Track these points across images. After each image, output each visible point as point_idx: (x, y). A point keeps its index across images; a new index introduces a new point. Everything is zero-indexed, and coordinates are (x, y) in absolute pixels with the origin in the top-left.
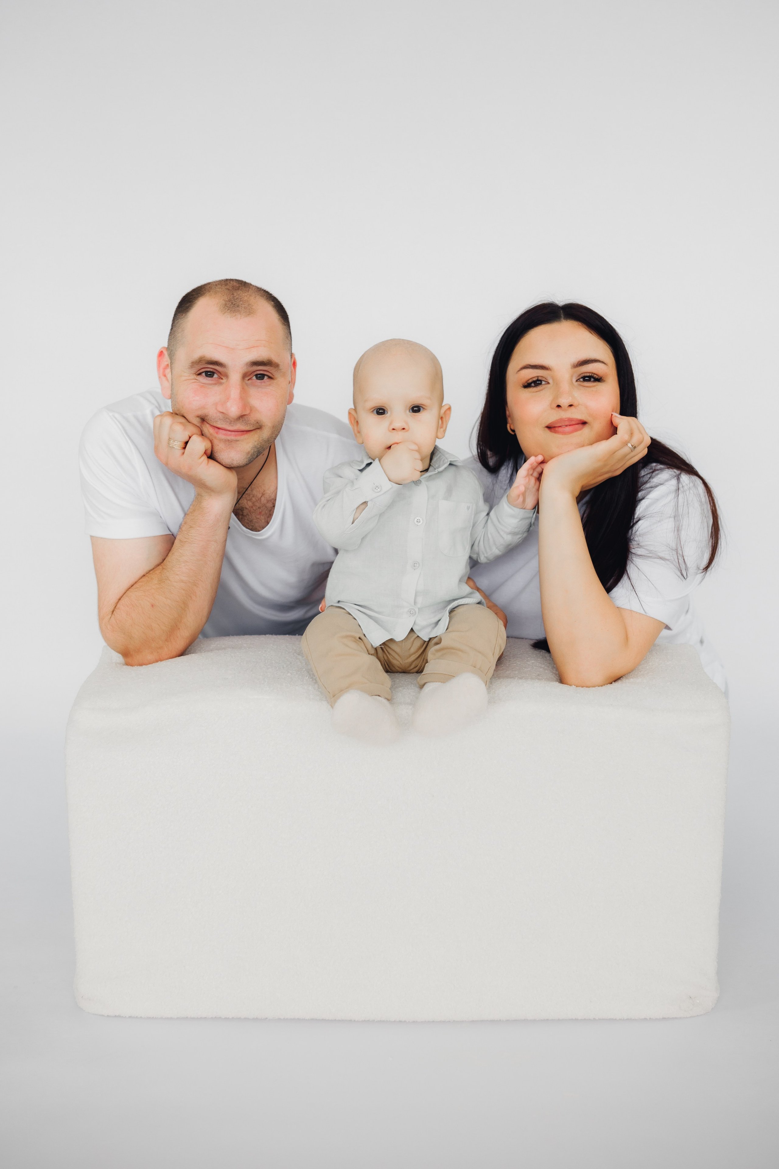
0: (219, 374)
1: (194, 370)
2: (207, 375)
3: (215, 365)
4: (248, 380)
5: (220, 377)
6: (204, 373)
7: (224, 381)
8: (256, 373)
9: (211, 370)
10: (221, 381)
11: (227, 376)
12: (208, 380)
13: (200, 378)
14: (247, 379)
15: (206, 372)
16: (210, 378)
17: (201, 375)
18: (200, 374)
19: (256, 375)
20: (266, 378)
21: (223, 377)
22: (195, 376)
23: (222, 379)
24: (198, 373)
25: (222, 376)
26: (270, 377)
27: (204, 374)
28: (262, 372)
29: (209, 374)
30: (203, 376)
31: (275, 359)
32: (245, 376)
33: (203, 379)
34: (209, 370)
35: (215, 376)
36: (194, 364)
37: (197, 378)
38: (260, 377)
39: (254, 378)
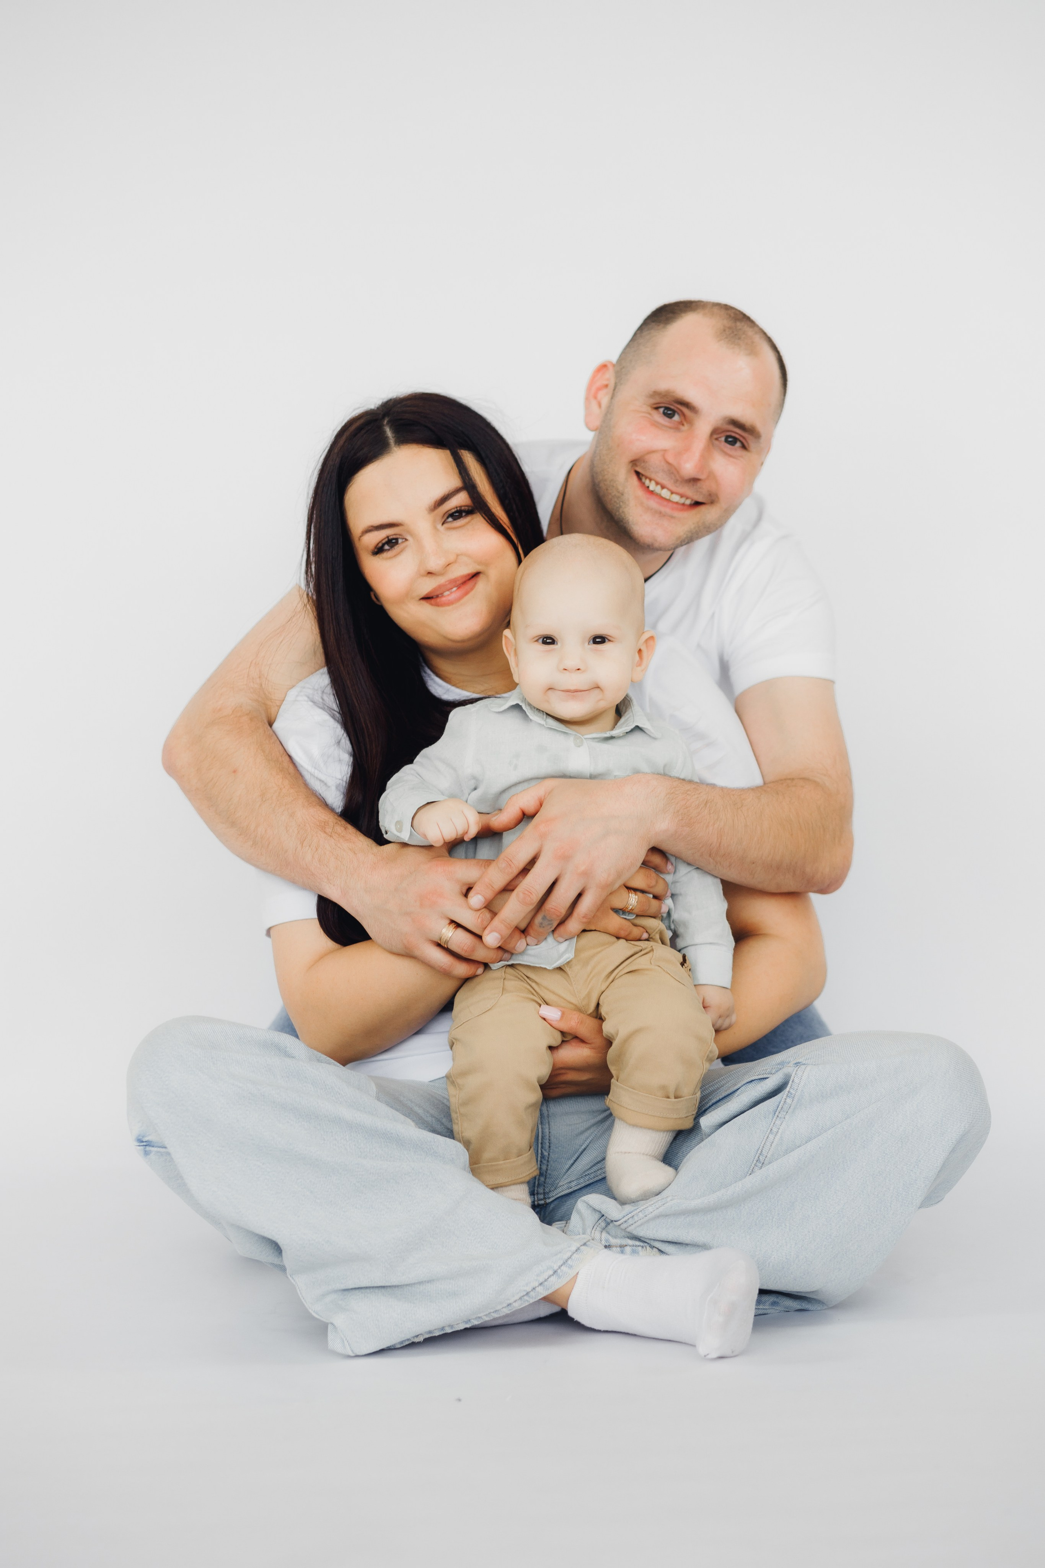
0: (683, 418)
1: (652, 401)
2: (665, 414)
7: (686, 428)
8: (729, 434)
10: (681, 427)
11: (690, 423)
13: (654, 413)
15: (667, 408)
16: (667, 419)
18: (657, 408)
19: (727, 437)
20: (738, 444)
21: (685, 424)
22: (649, 409)
23: (683, 425)
24: (655, 406)
26: (744, 447)
27: (661, 410)
28: (737, 436)
29: (669, 413)
30: (660, 413)
31: (760, 427)
33: (658, 417)
35: (676, 418)
36: (656, 393)
38: (732, 441)
39: (723, 439)
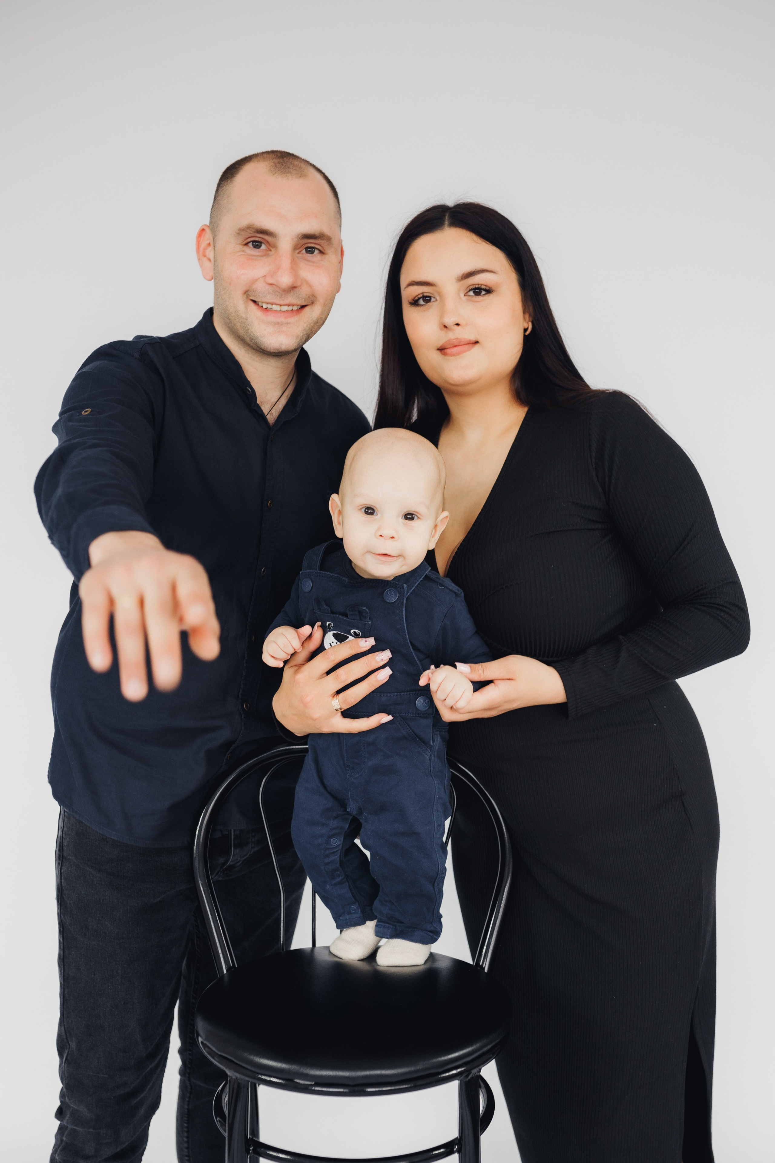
3: (264, 234)
4: (298, 253)
5: (269, 249)
6: (251, 243)
9: (260, 240)
12: (256, 252)
14: (297, 251)
17: (248, 246)
25: (272, 246)
32: (296, 248)
34: (257, 239)
37: (243, 249)
